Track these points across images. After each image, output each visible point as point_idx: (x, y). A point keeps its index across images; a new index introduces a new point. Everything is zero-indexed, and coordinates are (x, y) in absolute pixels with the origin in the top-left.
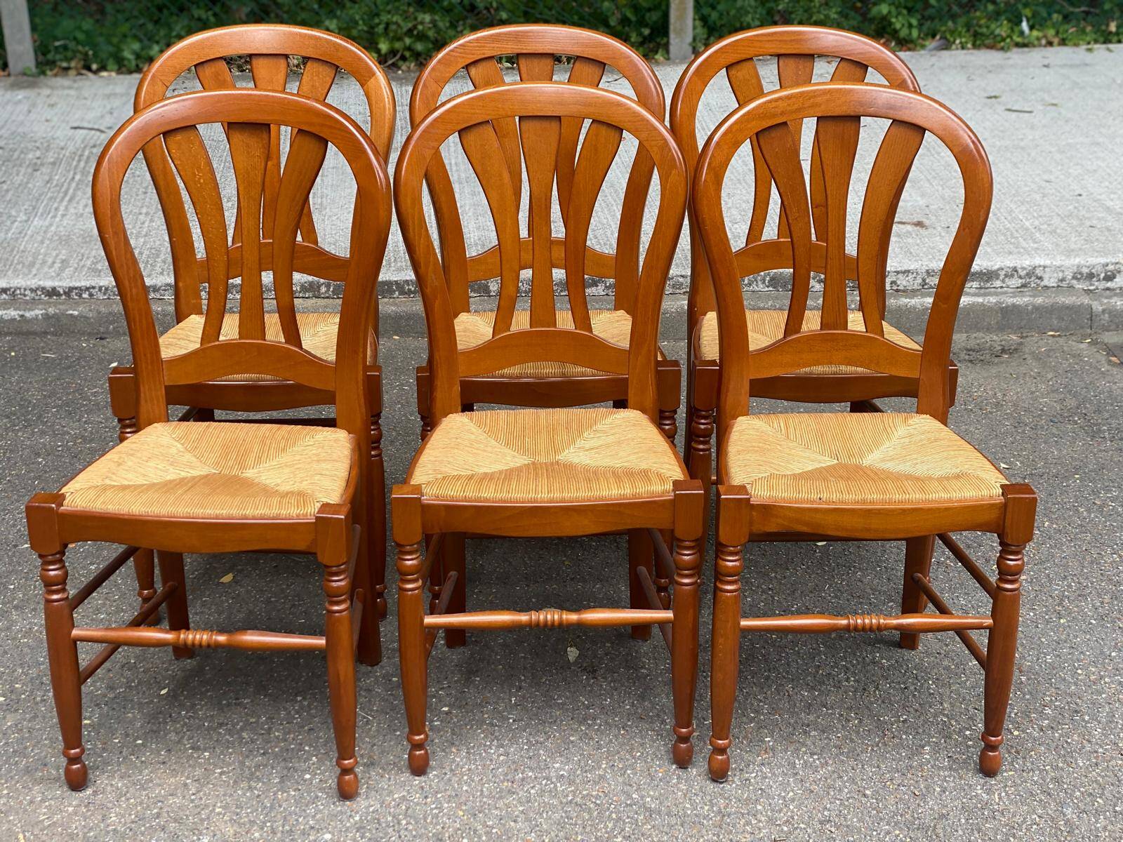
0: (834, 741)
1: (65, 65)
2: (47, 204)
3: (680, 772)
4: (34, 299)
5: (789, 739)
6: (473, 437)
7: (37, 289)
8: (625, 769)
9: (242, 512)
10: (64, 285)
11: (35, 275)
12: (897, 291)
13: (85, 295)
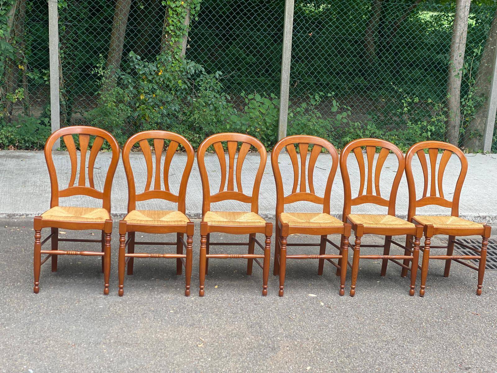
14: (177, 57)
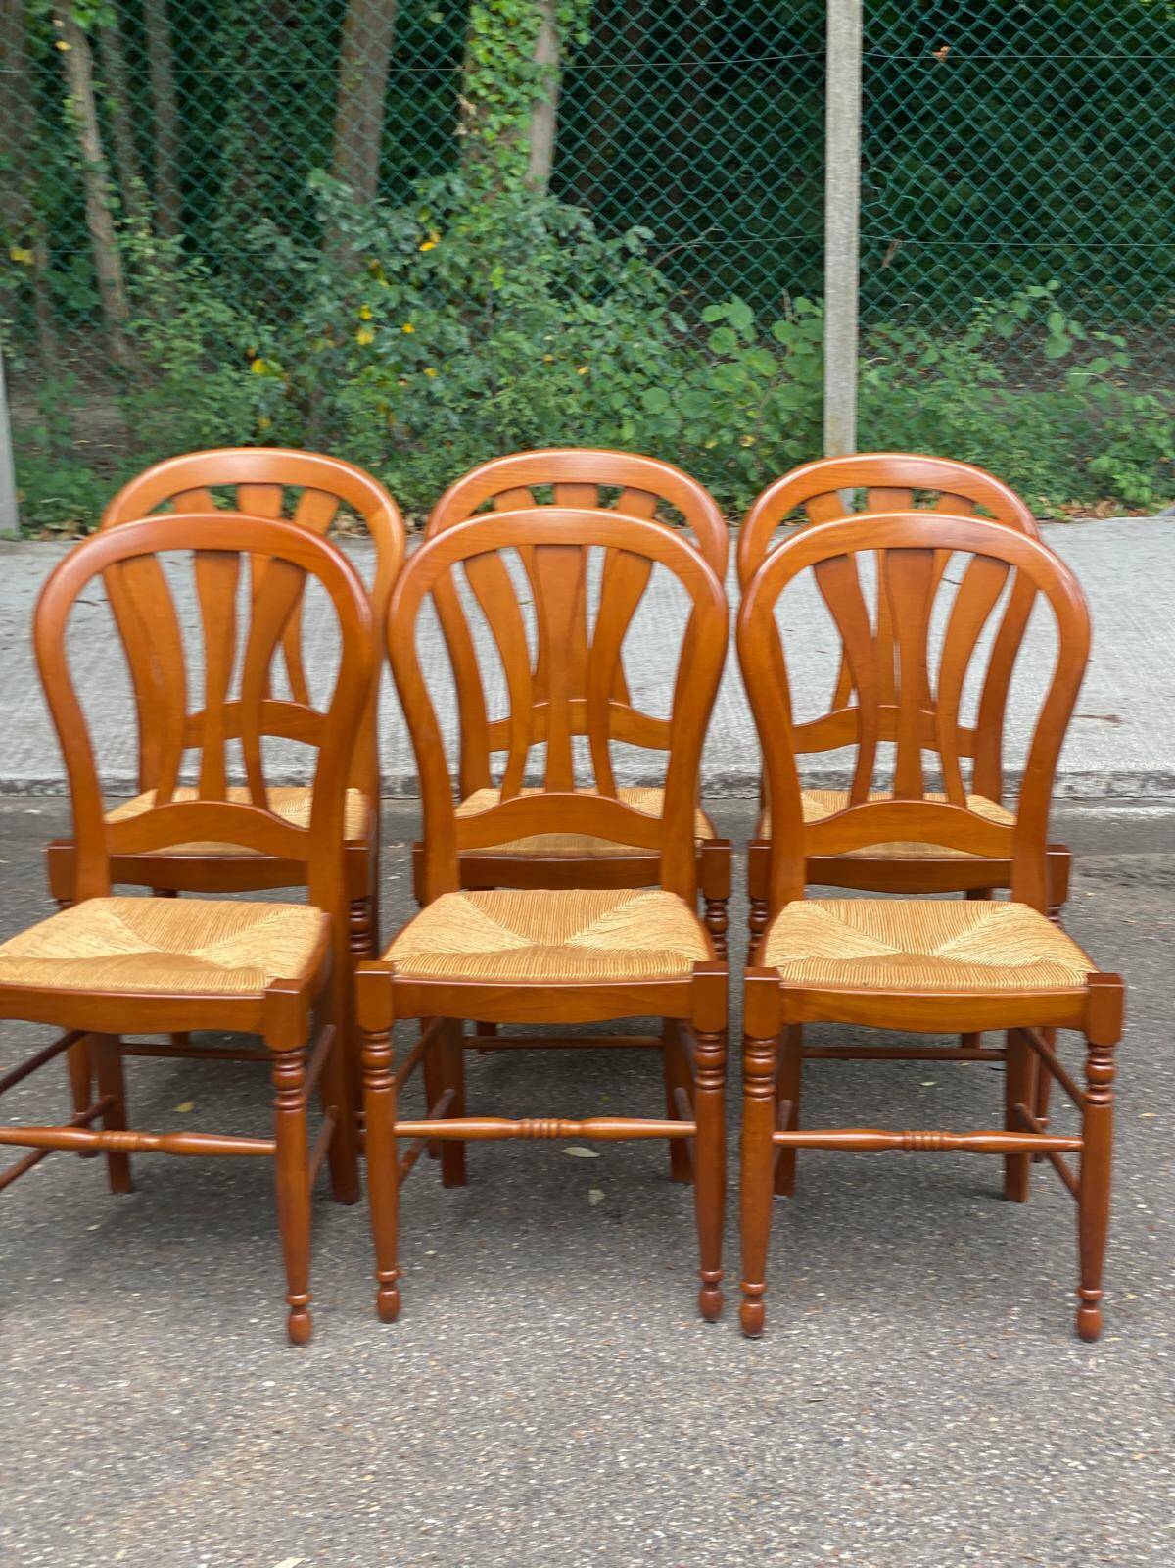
0: (903, 1298)
1: (55, 527)
3: (707, 1327)
5: (848, 1295)
6: (466, 916)
8: (637, 1322)
9: (180, 987)
12: (1076, 798)
13: (51, 791)
14: (512, 184)
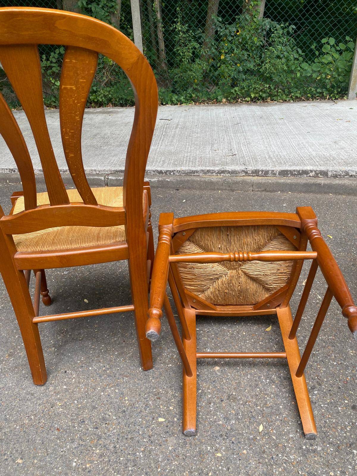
2: (155, 142)
4: (154, 175)
7: (155, 171)
10: (165, 169)
11: (154, 166)
13: (172, 174)
14: (255, 19)
